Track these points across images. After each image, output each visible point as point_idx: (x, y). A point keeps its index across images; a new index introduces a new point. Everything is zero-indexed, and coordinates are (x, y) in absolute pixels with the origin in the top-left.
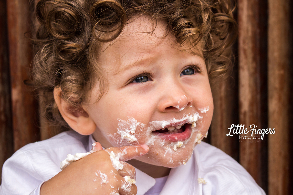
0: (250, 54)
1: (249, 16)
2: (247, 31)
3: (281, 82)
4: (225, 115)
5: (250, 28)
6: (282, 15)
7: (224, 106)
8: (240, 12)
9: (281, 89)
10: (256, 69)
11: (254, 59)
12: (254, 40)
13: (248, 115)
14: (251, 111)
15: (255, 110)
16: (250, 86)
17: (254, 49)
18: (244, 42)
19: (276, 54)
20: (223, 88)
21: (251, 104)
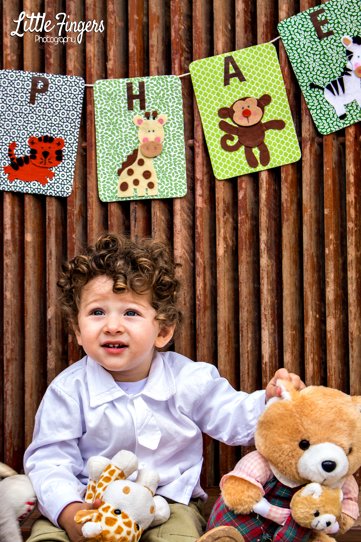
0: (270, 319)
1: (268, 289)
2: (267, 300)
3: (293, 340)
4: (251, 365)
5: (269, 298)
6: (293, 289)
7: (250, 359)
8: (262, 287)
9: (293, 345)
10: (274, 330)
11: (273, 322)
12: (273, 309)
13: (268, 364)
14: (271, 362)
15: (274, 361)
16: (269, 343)
17: (272, 315)
18: (265, 308)
19: (289, 319)
20: (249, 344)
21: (271, 357)
